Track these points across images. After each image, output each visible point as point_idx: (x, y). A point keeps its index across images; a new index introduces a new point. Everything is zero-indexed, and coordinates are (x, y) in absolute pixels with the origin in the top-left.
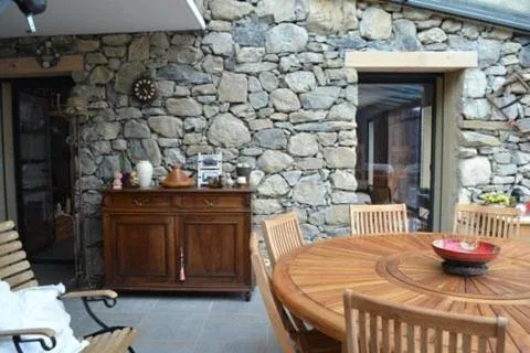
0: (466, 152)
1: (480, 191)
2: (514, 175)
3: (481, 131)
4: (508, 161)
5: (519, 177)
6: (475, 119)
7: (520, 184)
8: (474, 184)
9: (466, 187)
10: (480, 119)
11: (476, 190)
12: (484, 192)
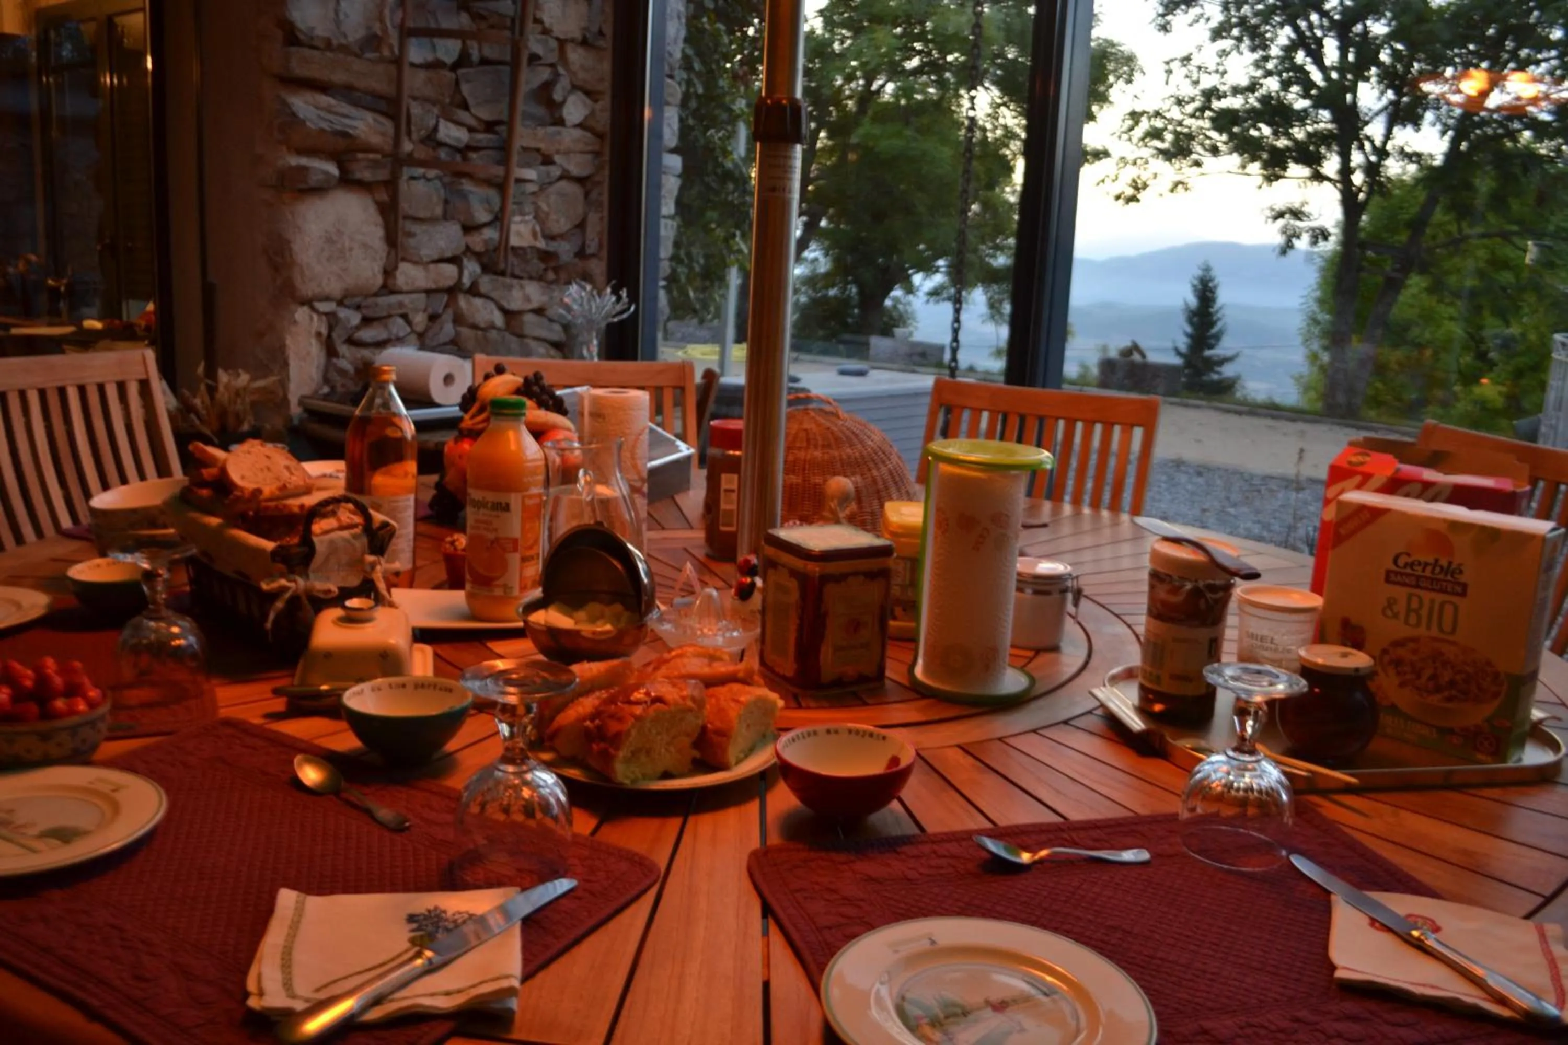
0: (304, 169)
1: (355, 318)
2: (454, 260)
3: (347, 92)
4: (439, 211)
5: (471, 267)
6: (328, 45)
7: (474, 291)
8: (335, 288)
9: (308, 302)
10: (344, 49)
11: (343, 313)
12: (367, 321)
